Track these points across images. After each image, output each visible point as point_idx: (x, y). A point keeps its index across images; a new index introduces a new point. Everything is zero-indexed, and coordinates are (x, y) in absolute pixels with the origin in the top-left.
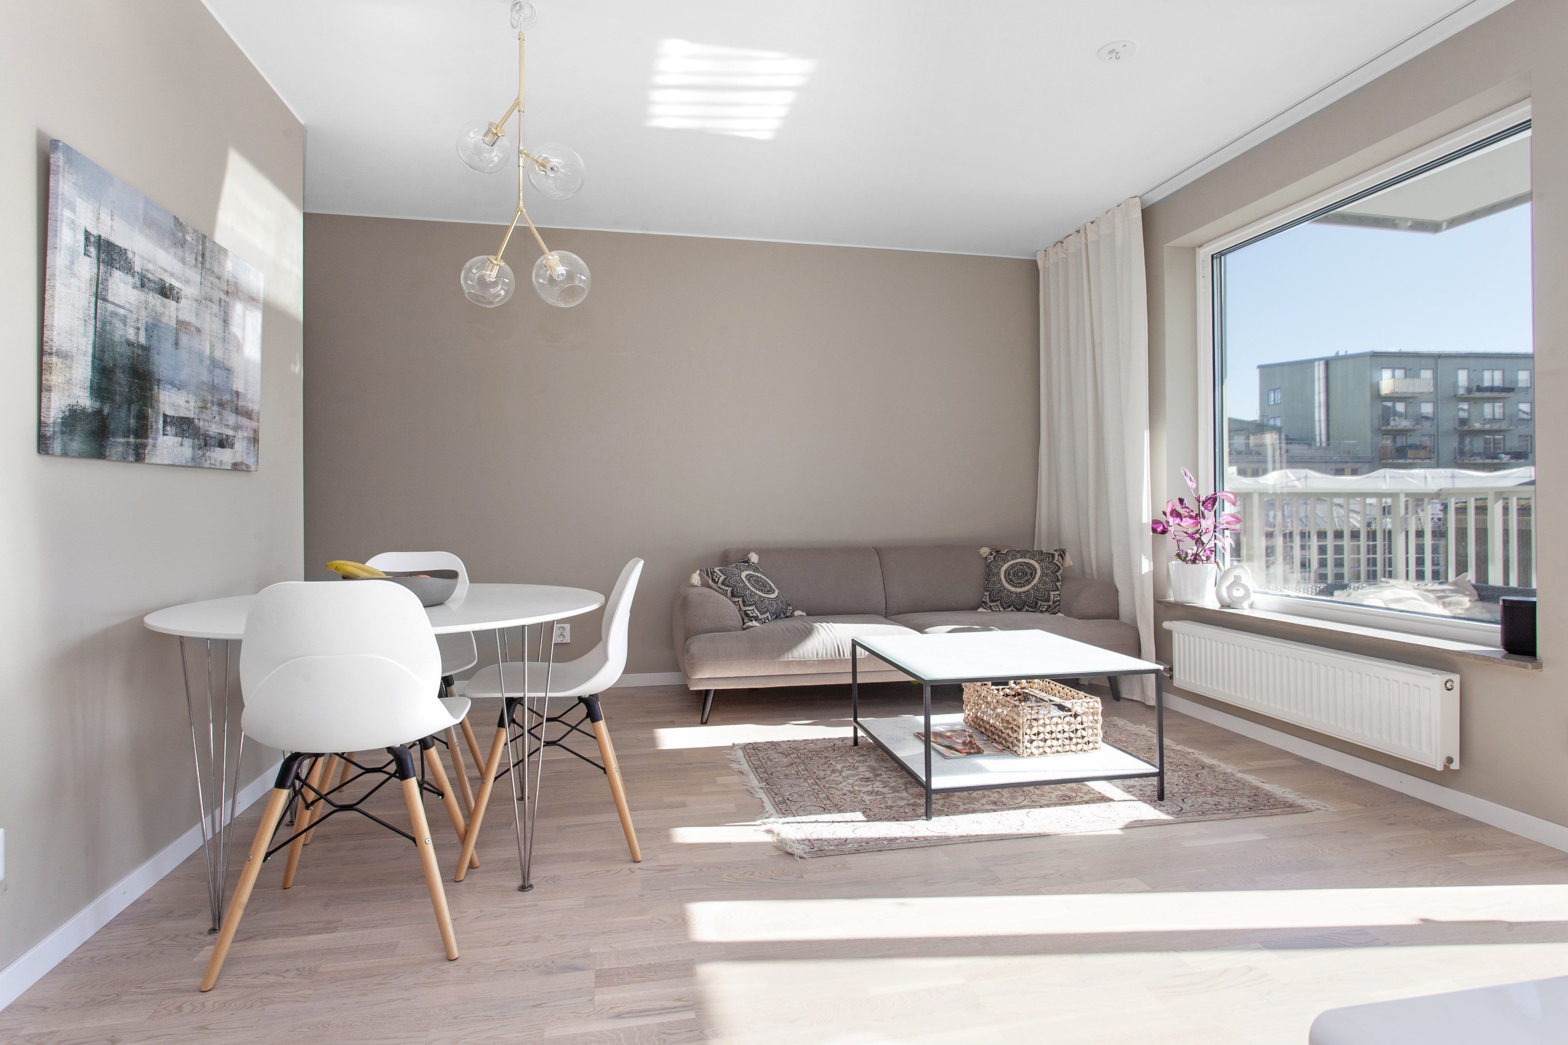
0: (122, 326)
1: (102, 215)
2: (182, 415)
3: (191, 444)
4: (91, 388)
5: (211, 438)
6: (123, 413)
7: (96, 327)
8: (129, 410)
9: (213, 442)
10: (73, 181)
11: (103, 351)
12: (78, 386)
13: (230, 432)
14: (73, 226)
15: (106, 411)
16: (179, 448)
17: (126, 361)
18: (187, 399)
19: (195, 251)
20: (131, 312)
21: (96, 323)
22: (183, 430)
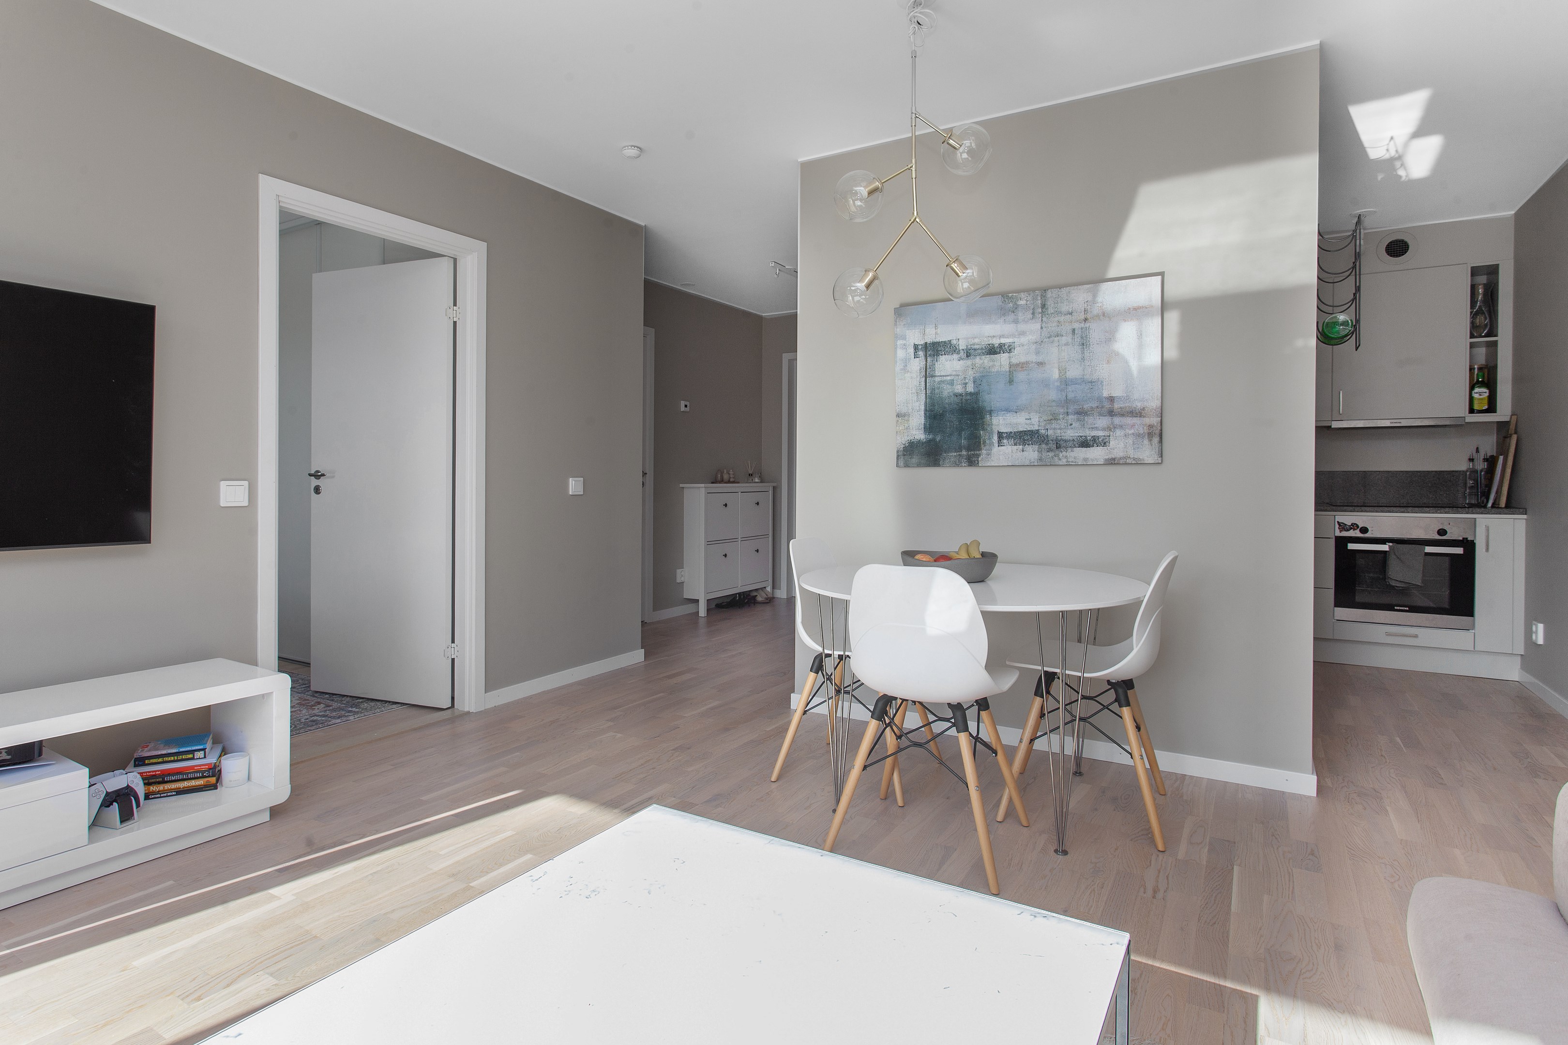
0: (949, 387)
1: (927, 331)
2: (1021, 429)
3: (1036, 449)
4: (924, 428)
5: (1066, 441)
6: (954, 438)
7: (926, 394)
8: (960, 435)
9: (1070, 444)
10: (903, 324)
11: (933, 405)
12: (914, 429)
13: (1100, 433)
14: (904, 347)
15: (938, 438)
16: (1020, 454)
17: (955, 406)
18: (1028, 417)
19: (1032, 307)
20: (958, 375)
21: (926, 392)
22: (1024, 440)
